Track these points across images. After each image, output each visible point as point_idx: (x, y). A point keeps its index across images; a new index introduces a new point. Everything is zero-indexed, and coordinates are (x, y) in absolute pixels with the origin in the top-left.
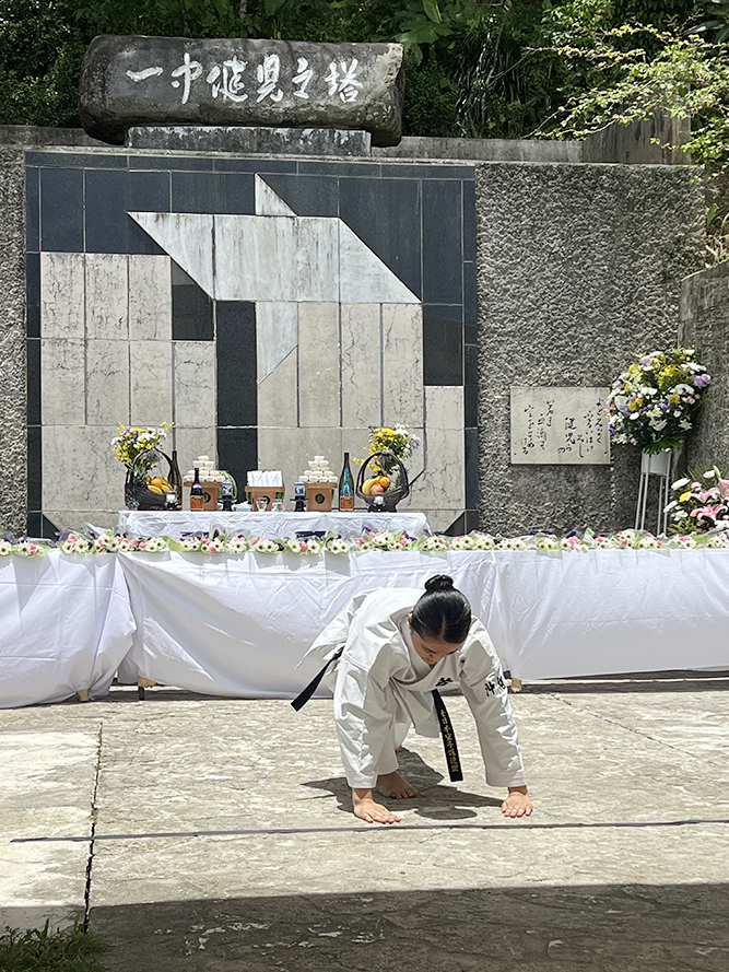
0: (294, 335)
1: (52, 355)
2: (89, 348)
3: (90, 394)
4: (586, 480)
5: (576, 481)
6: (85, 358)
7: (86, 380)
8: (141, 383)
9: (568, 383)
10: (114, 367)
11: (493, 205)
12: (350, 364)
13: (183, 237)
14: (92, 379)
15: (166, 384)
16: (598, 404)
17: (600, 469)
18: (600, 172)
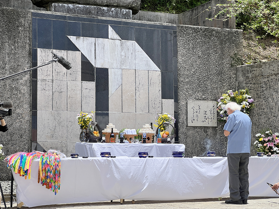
0: (121, 80)
1: (41, 85)
2: (54, 83)
3: (54, 100)
4: (210, 131)
6: (52, 87)
7: (53, 94)
8: (71, 96)
10: (62, 90)
12: (139, 91)
13: (85, 45)
14: (55, 94)
15: (79, 96)
16: (213, 107)
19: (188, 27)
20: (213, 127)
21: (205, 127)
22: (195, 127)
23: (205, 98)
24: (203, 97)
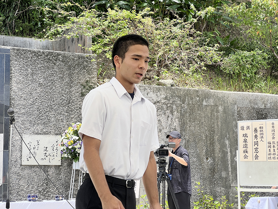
4: (51, 171)
5: (47, 172)
9: (45, 133)
11: (17, 64)
16: (57, 142)
17: (57, 167)
18: (58, 55)
19: (26, 50)
20: (56, 166)
21: (45, 165)
22: (31, 167)
23: (47, 131)
24: (45, 130)
